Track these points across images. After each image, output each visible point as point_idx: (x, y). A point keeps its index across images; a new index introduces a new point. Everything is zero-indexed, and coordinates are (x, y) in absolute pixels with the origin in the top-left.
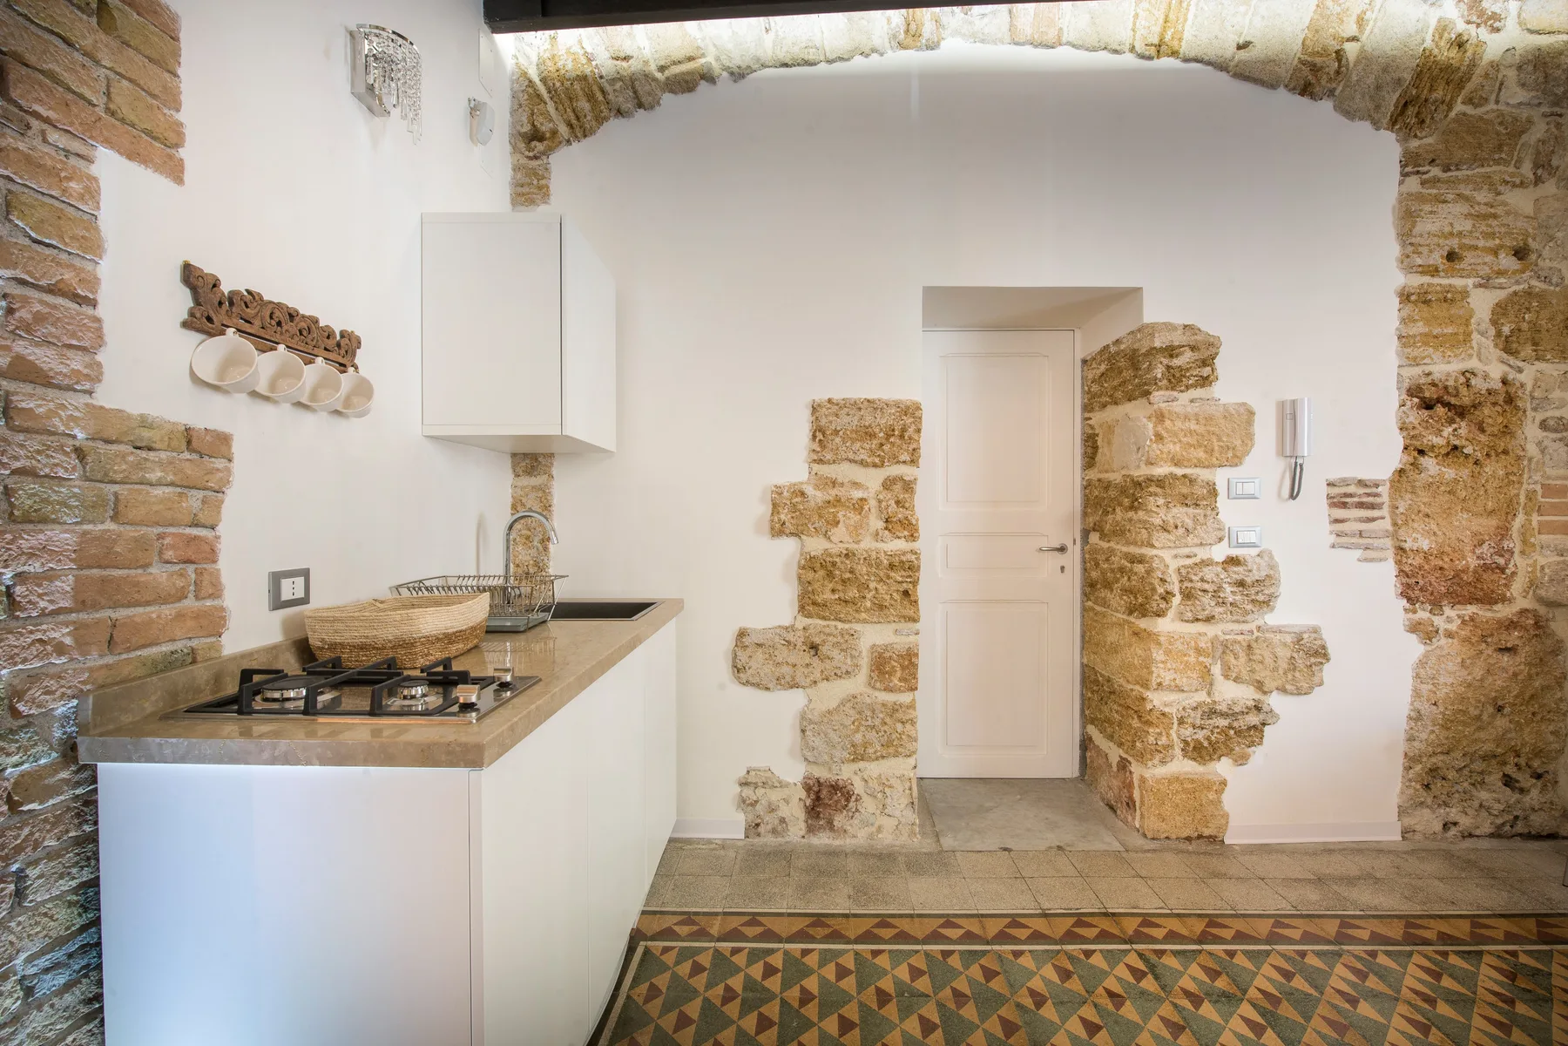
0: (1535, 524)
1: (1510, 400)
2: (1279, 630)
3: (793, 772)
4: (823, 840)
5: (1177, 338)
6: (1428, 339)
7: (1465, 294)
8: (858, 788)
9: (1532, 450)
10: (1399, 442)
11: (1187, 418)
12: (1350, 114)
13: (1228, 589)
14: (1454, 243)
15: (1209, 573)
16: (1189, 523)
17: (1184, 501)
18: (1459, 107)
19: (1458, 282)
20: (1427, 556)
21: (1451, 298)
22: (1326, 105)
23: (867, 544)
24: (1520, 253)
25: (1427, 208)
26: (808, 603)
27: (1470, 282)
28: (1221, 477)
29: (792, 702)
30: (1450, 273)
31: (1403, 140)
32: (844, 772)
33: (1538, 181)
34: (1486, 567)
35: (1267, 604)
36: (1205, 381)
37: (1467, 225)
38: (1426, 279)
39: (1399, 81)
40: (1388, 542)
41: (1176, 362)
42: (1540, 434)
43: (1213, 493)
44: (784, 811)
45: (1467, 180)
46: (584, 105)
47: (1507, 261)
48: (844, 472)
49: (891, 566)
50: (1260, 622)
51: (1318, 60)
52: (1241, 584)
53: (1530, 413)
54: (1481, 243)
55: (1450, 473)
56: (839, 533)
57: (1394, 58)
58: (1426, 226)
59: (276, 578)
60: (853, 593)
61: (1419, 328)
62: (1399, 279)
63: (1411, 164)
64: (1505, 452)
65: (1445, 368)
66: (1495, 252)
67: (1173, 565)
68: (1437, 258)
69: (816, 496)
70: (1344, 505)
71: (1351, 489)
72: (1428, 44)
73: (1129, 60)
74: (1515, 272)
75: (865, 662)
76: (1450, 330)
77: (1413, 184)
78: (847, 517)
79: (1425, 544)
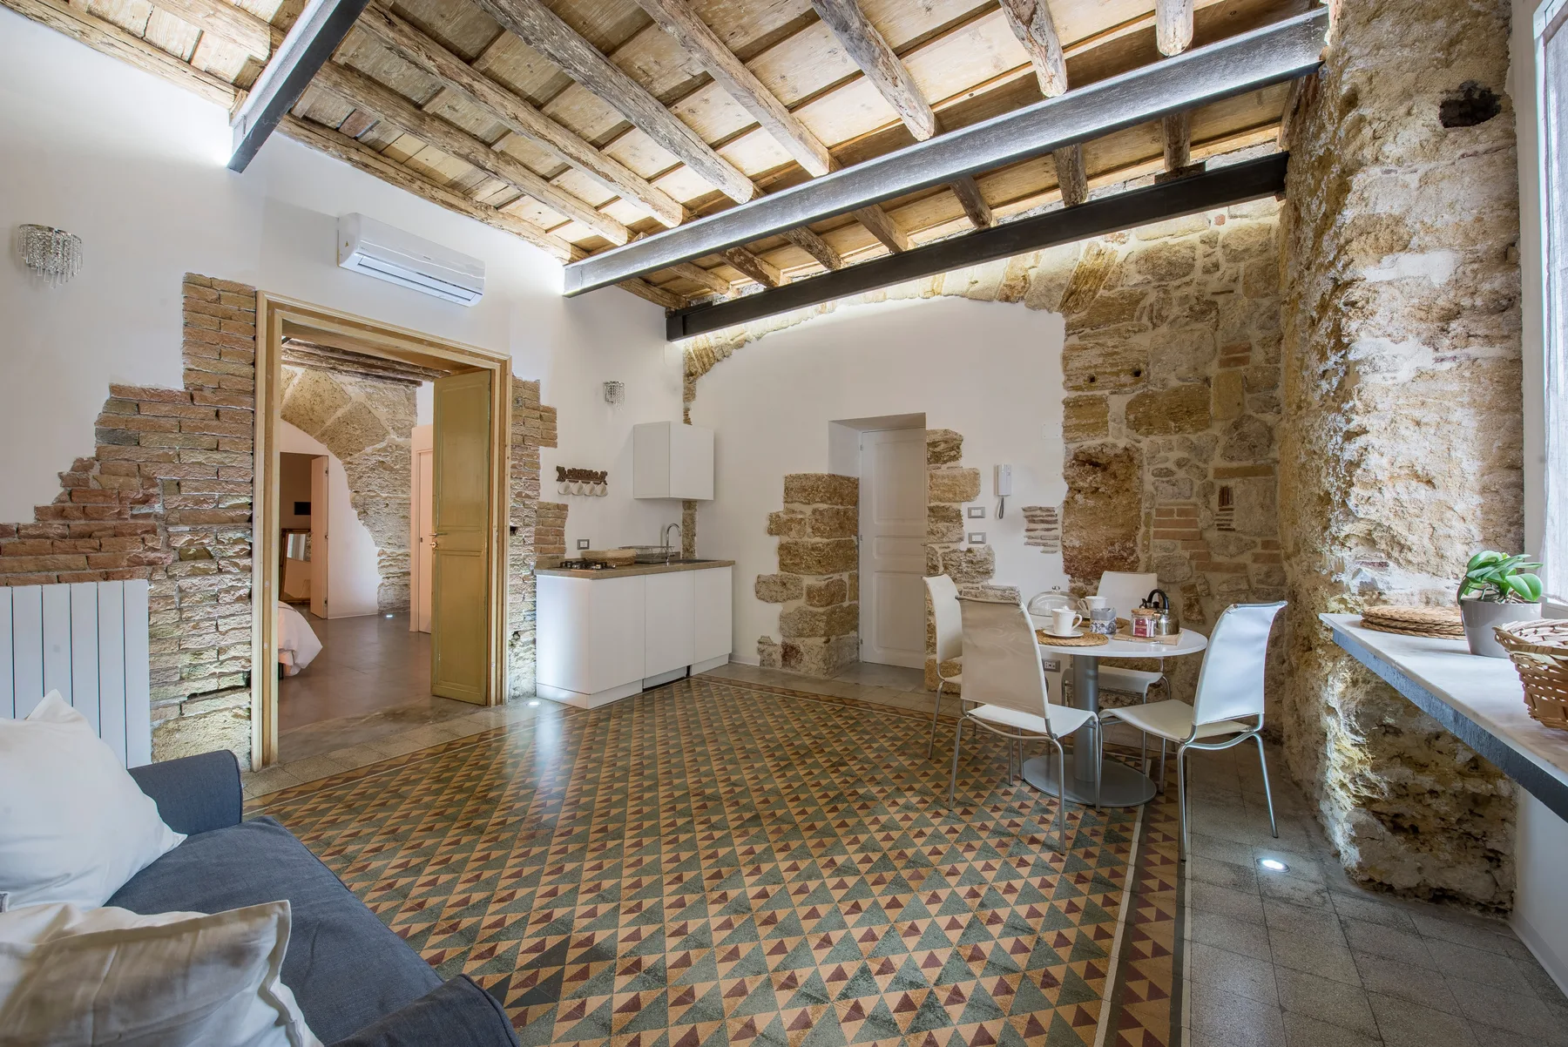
0: (1152, 533)
1: (1131, 459)
2: (992, 588)
3: (778, 639)
4: (788, 670)
5: (937, 438)
6: (1078, 428)
7: (1102, 400)
8: (802, 649)
9: (1148, 487)
10: (1066, 487)
11: (943, 477)
12: (1033, 308)
13: (964, 565)
14: (1092, 372)
15: (954, 556)
16: (945, 530)
17: (945, 519)
18: (1101, 292)
19: (1098, 393)
20: (1080, 549)
21: (1095, 402)
22: (1021, 304)
23: (805, 539)
24: (1137, 373)
25: (1076, 354)
26: (783, 566)
27: (1107, 392)
28: (964, 508)
29: (777, 608)
30: (1090, 388)
31: (1066, 316)
32: (798, 642)
33: (1155, 326)
34: (1115, 558)
35: (987, 573)
36: (955, 458)
37: (1100, 360)
38: (1080, 393)
39: (1061, 286)
40: (1059, 543)
41: (937, 449)
42: (1153, 479)
43: (958, 515)
44: (774, 656)
45: (1105, 333)
46: (706, 360)
47: (1126, 379)
48: (797, 506)
49: (813, 549)
50: (985, 583)
51: (1012, 283)
52: (972, 562)
53: (1146, 467)
54: (1108, 370)
55: (1091, 503)
56: (793, 533)
57: (1056, 274)
58: (1076, 364)
59: (579, 541)
60: (798, 561)
61: (1074, 421)
62: (1065, 394)
63: (1071, 329)
64: (1127, 490)
65: (1091, 443)
66: (1117, 374)
67: (940, 552)
68: (1081, 382)
69: (784, 517)
70: (1034, 522)
71: (1038, 513)
72: (1081, 258)
73: (919, 301)
74: (1131, 384)
75: (804, 592)
76: (1092, 421)
77: (1074, 340)
78: (795, 527)
79: (1077, 544)
